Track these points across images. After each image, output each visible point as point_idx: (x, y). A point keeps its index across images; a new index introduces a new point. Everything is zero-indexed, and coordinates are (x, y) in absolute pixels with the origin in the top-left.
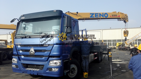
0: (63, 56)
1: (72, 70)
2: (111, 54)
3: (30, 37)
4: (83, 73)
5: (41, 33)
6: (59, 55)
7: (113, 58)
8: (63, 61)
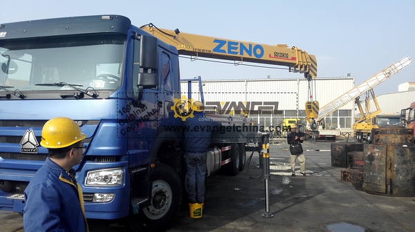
0: (129, 155)
1: (158, 198)
2: (268, 150)
3: (22, 97)
4: (190, 204)
5: (61, 85)
6: (118, 154)
7: (272, 160)
8: (129, 170)
